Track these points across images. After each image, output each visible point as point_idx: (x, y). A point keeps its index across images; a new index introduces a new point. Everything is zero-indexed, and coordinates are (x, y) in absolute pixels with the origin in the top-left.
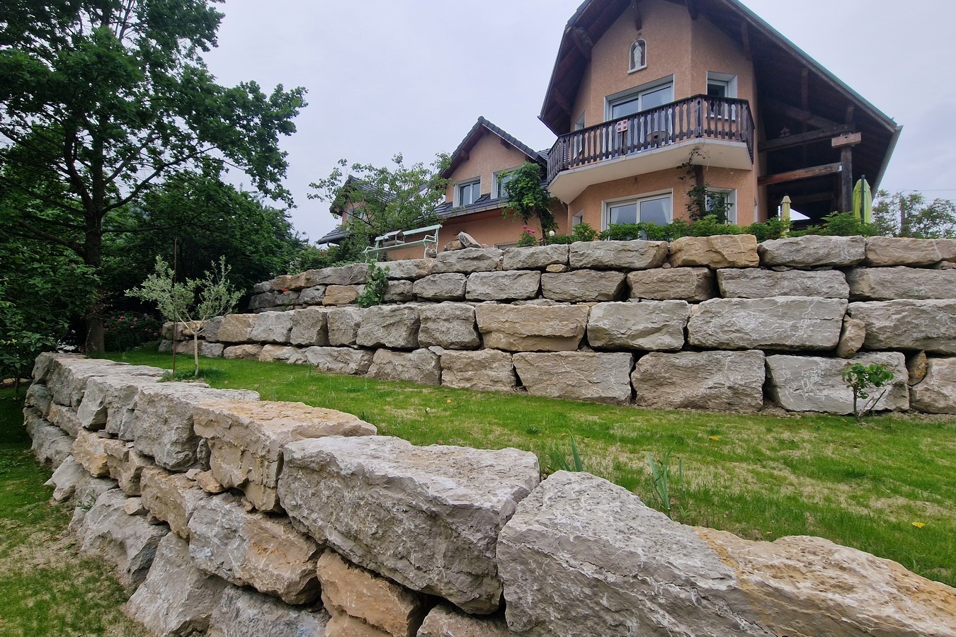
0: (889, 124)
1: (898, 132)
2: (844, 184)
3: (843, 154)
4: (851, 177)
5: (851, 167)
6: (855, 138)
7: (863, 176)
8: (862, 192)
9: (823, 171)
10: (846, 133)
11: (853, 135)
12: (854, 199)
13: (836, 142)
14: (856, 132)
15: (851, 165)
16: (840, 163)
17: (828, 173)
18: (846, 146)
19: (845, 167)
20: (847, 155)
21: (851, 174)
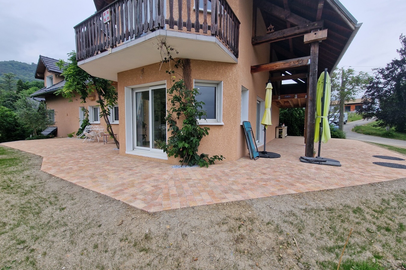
0: (351, 21)
1: (357, 29)
2: (311, 76)
3: (312, 49)
4: (317, 69)
5: (317, 61)
6: (322, 34)
7: (326, 69)
8: (325, 83)
9: (297, 63)
10: (316, 30)
11: (321, 31)
12: (317, 89)
13: (308, 38)
14: (324, 29)
15: (317, 59)
16: (309, 57)
17: (300, 65)
18: (315, 42)
19: (313, 61)
20: (315, 50)
21: (317, 67)
